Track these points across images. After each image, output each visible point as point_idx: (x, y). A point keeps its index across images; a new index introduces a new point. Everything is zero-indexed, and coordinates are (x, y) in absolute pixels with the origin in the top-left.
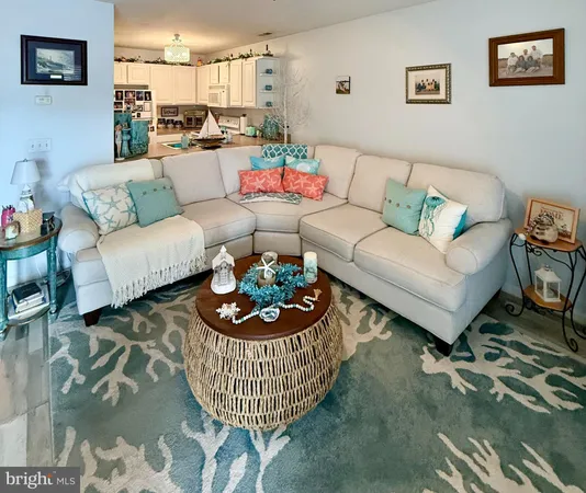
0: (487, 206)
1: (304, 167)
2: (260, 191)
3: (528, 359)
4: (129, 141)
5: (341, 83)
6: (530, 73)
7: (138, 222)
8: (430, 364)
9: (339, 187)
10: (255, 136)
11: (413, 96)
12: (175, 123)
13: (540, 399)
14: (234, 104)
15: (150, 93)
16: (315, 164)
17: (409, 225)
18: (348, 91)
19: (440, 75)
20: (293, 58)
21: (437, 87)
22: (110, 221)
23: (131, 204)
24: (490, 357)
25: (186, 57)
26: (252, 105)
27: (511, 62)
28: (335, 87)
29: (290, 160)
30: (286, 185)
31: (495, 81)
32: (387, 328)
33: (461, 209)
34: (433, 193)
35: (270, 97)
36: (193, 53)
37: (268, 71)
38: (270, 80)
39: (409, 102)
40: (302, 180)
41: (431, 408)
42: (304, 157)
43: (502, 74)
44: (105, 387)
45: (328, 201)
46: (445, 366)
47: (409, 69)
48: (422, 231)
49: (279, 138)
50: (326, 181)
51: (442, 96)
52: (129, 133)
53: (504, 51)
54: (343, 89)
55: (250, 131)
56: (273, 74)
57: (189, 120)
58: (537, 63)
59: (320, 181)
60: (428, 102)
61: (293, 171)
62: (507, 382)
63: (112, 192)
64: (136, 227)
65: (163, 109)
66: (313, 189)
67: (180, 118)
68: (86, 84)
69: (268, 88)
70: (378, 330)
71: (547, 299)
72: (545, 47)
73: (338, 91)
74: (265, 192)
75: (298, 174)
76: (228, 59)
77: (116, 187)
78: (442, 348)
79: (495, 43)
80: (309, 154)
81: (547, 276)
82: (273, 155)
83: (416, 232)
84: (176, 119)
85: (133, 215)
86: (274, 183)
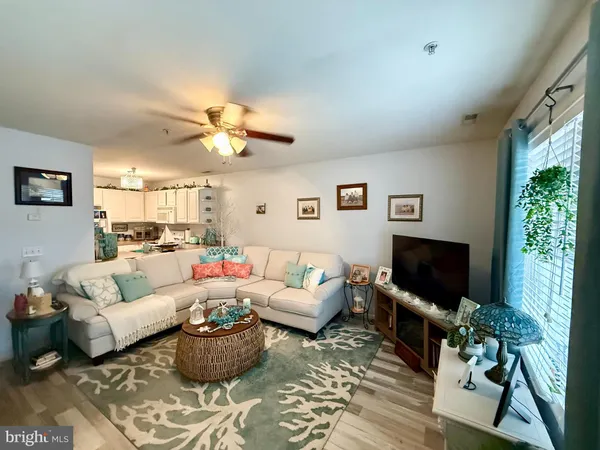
0: (334, 270)
1: (237, 260)
2: (208, 276)
3: (349, 335)
4: (104, 248)
5: (260, 207)
6: (353, 204)
7: (123, 300)
8: (306, 344)
9: (259, 270)
10: (198, 244)
11: (301, 215)
12: (125, 237)
13: (350, 346)
14: (179, 221)
15: (105, 213)
16: (244, 258)
17: (298, 284)
18: (264, 212)
19: (314, 204)
20: (227, 190)
21: (313, 210)
22: (104, 300)
23: (117, 289)
24: (332, 337)
25: (139, 185)
26: (197, 221)
27: (347, 198)
28: (256, 209)
29: (227, 256)
30: (225, 271)
31: (340, 208)
32: (287, 335)
33: (322, 271)
34: (309, 266)
35: (209, 216)
36: (145, 182)
37: (208, 198)
38: (209, 204)
39: (299, 218)
40: (236, 268)
41: (306, 358)
42: (236, 254)
43: (343, 204)
44: (126, 386)
45: (253, 278)
46: (314, 343)
47: (299, 200)
48: (304, 285)
49: (218, 243)
50: (252, 268)
51: (315, 215)
52: (104, 241)
53: (344, 192)
54: (261, 211)
55: (193, 240)
56: (211, 200)
57: (139, 234)
58: (357, 199)
59: (247, 267)
60: (308, 218)
61: (230, 263)
62: (337, 343)
63: (103, 281)
64: (123, 304)
65: (115, 226)
66: (243, 272)
67: (130, 232)
68: (71, 205)
69: (208, 209)
70: (283, 336)
71: (358, 310)
72: (360, 191)
73: (258, 212)
74: (212, 277)
75: (233, 264)
76: (174, 188)
77: (105, 278)
78: (312, 336)
79: (340, 188)
80: (239, 252)
81: (358, 299)
82: (215, 254)
83: (302, 287)
84: (126, 233)
85: (120, 296)
86: (217, 271)
